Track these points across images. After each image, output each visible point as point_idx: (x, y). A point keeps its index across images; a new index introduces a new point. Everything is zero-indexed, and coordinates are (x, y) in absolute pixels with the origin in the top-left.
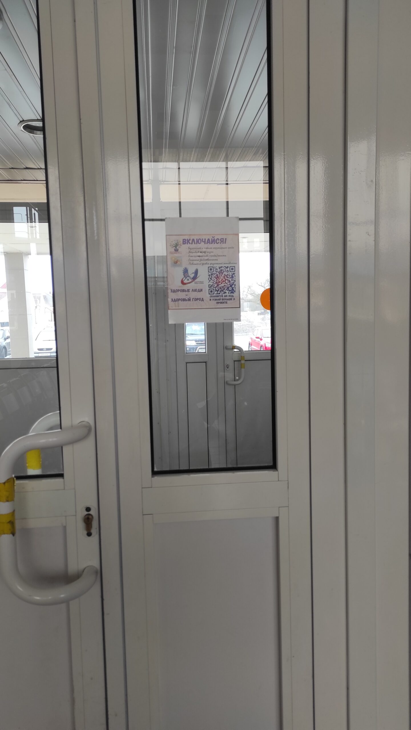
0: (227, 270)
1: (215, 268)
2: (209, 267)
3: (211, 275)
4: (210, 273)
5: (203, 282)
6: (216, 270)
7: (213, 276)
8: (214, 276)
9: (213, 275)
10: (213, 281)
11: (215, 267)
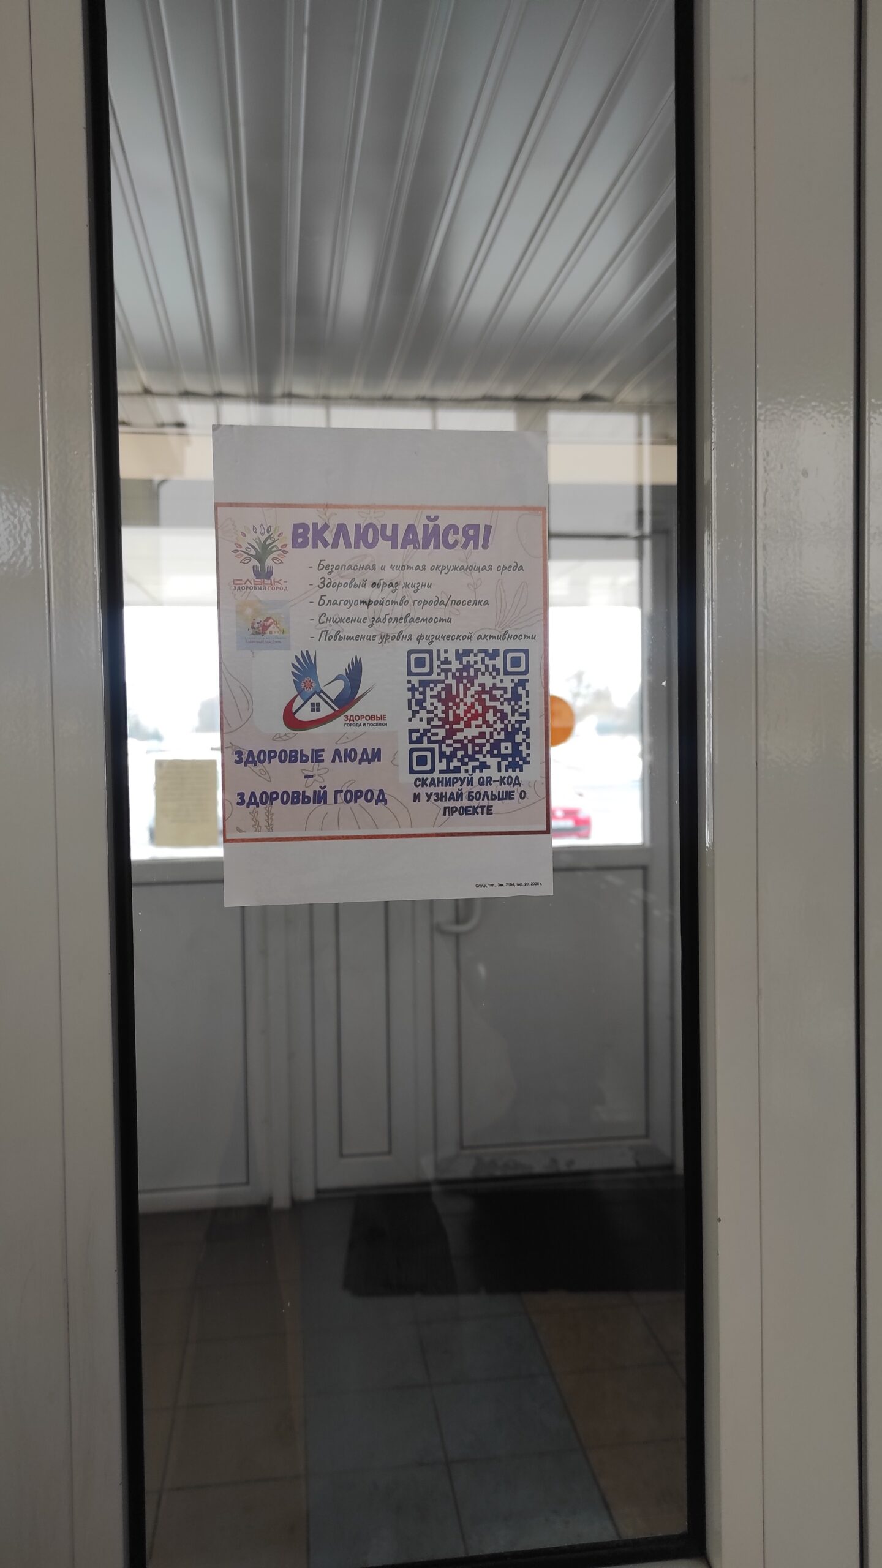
0: (494, 666)
1: (439, 658)
2: (410, 652)
3: (421, 689)
4: (415, 680)
5: (383, 717)
6: (443, 666)
7: (428, 689)
8: (435, 693)
9: (432, 689)
10: (432, 716)
11: (439, 651)
